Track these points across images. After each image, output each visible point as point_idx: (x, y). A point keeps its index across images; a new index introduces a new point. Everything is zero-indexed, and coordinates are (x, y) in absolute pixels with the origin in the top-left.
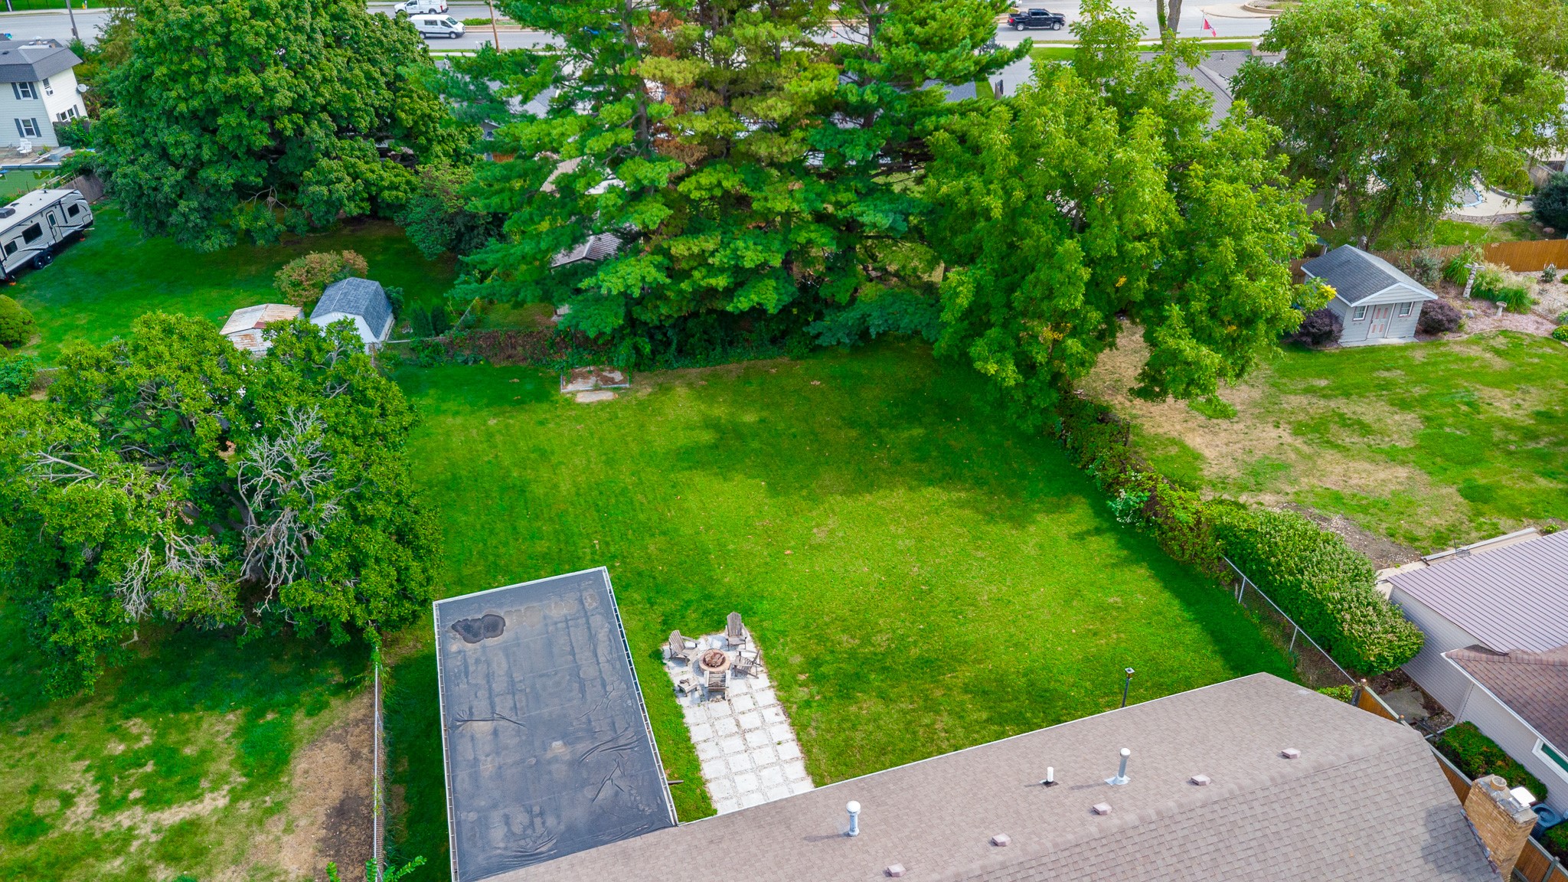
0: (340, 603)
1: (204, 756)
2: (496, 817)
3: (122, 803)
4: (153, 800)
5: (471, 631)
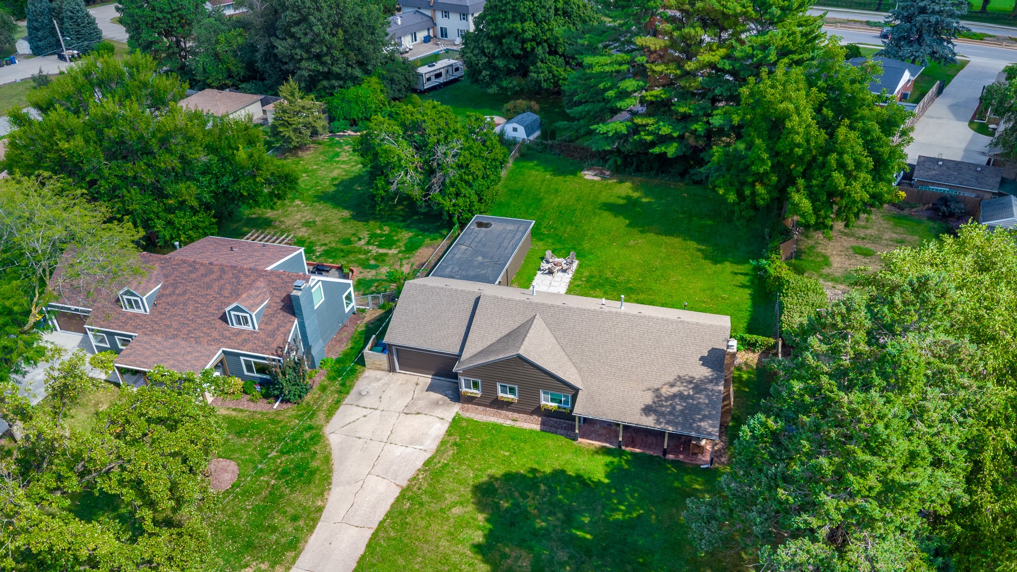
0: (447, 204)
1: (398, 240)
2: (451, 267)
3: (373, 244)
4: (380, 246)
5: (480, 225)
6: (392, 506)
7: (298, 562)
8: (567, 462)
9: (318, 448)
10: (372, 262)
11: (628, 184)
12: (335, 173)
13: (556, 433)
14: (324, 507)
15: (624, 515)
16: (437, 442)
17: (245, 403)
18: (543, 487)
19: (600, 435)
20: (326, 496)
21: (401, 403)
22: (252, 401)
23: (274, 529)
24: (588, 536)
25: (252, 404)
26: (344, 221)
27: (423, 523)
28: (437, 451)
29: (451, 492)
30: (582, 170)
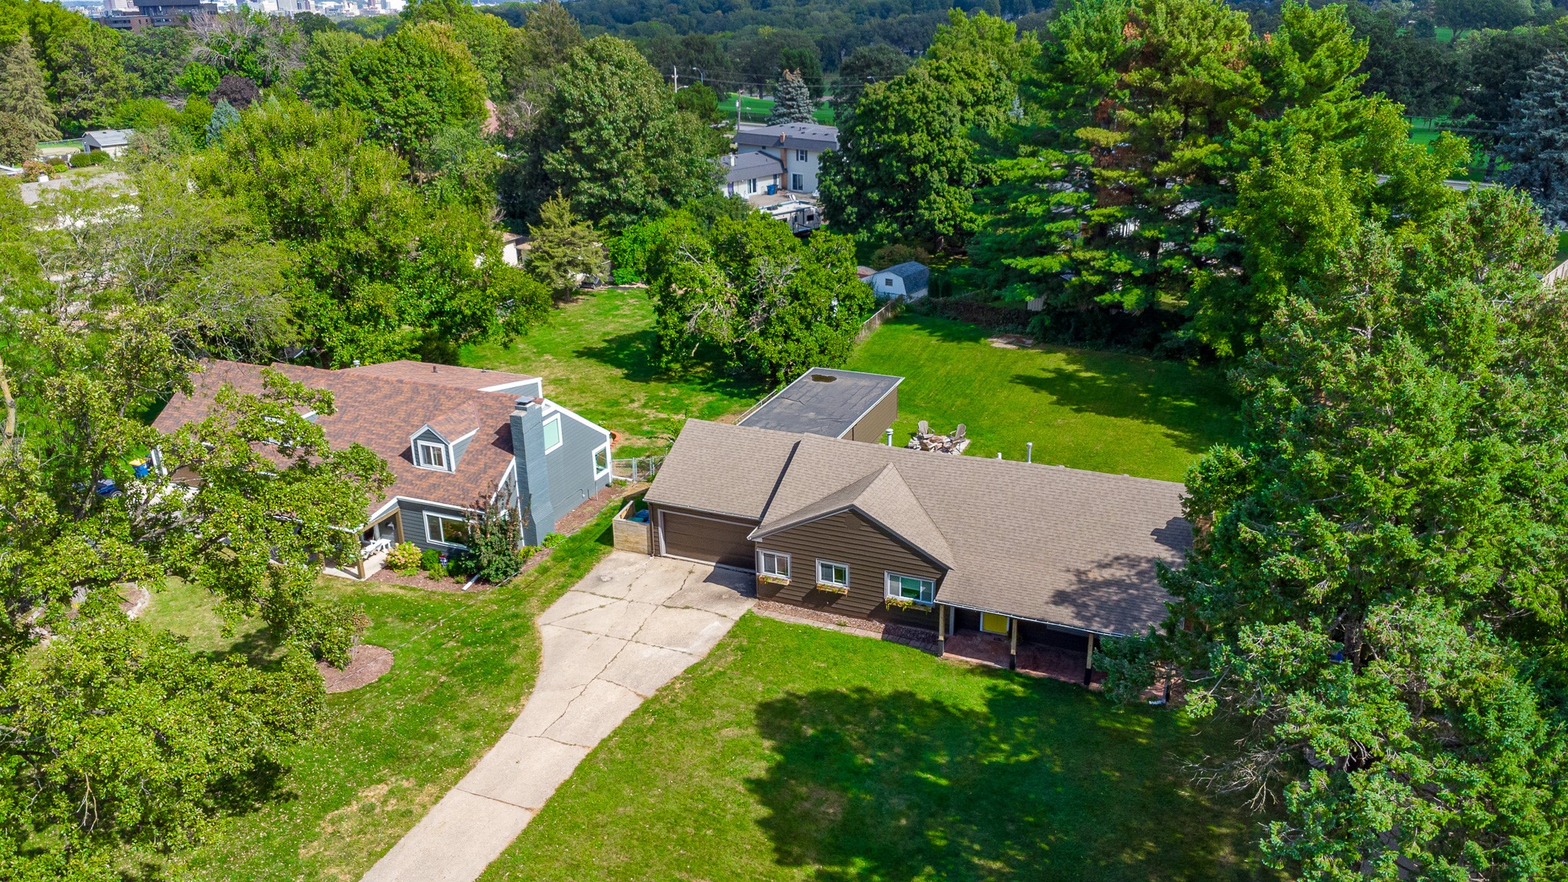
4: (661, 410)
5: (817, 378)
6: (625, 721)
7: (461, 783)
8: (920, 682)
9: (521, 642)
10: (646, 428)
11: (1061, 356)
12: (610, 328)
13: (907, 644)
14: (517, 716)
15: (1007, 758)
16: (711, 645)
17: (420, 580)
18: (874, 713)
19: (980, 651)
20: (523, 701)
21: (662, 594)
22: (431, 578)
23: (433, 738)
24: (944, 782)
25: (431, 583)
26: (612, 380)
27: (672, 745)
28: (709, 655)
29: (722, 708)
30: (990, 336)
